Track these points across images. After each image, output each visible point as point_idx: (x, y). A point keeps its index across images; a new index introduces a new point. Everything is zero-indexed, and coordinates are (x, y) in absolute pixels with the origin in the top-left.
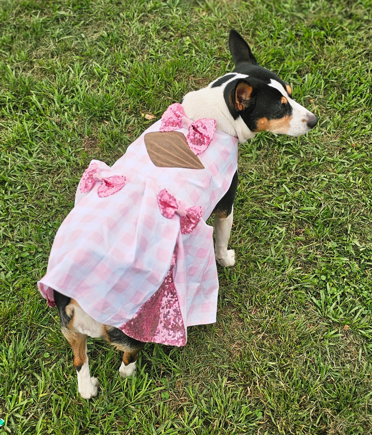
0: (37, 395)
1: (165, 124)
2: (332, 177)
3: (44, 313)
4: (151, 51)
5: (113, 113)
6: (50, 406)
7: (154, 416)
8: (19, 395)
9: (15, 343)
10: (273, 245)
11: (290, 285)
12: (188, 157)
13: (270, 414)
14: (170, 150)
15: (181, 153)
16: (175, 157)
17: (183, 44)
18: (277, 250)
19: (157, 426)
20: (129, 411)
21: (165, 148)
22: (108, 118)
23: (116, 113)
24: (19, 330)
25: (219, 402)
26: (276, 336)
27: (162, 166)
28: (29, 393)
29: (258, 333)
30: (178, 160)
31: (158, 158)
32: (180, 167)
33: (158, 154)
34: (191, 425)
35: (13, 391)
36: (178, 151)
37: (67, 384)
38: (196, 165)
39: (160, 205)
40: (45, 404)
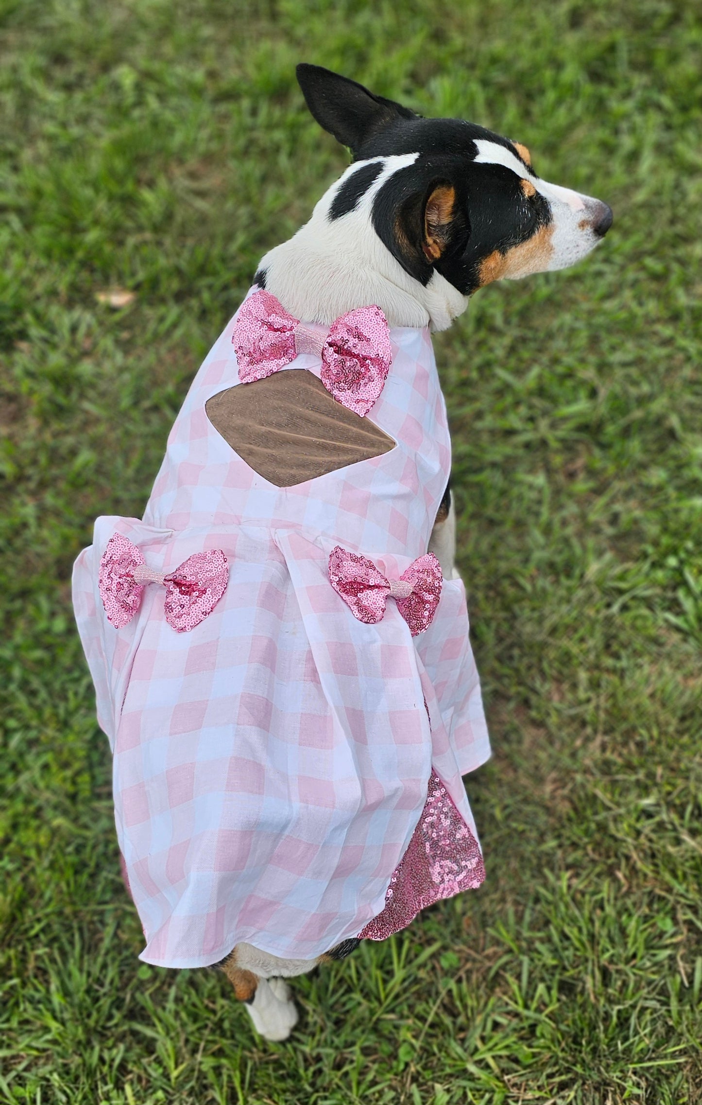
0: (166, 1076)
1: (247, 359)
2: (591, 313)
3: (92, 876)
4: (50, 128)
5: (29, 317)
6: (206, 1087)
7: (447, 1020)
8: (126, 1098)
9: (59, 973)
10: (531, 520)
11: (609, 605)
12: (348, 430)
13: (690, 916)
14: (295, 427)
15: (325, 425)
16: (314, 443)
17: (116, 87)
18: (547, 530)
19: (462, 1035)
20: (386, 1029)
21: (279, 426)
22: (23, 335)
23: (38, 317)
24: (55, 939)
25: (572, 932)
26: (630, 733)
27: (293, 481)
28: (144, 1076)
29: (587, 740)
30: (324, 447)
31: (273, 459)
32: (340, 465)
33: (269, 451)
34: (534, 1005)
35: (106, 1088)
36: (314, 423)
37: (222, 1020)
38: (373, 444)
39: (344, 595)
40: (192, 1088)
